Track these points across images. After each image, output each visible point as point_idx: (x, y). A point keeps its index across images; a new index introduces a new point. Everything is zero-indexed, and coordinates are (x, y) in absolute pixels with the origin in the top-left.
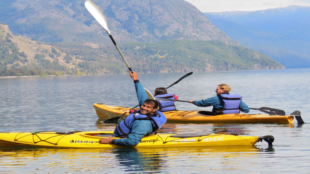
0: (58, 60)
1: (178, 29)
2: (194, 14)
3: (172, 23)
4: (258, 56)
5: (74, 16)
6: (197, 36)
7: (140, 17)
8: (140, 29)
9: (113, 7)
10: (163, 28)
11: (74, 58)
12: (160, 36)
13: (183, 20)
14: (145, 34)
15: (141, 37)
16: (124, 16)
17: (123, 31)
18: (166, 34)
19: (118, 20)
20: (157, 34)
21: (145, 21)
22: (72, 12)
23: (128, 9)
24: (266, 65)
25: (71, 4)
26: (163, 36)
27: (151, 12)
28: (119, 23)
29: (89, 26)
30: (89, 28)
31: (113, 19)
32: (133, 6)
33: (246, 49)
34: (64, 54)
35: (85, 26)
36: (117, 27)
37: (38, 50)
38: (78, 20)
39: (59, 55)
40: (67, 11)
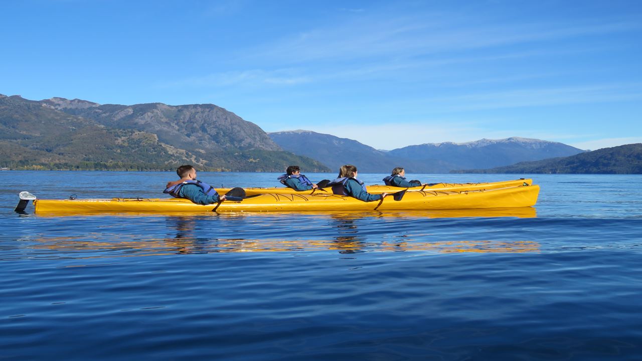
0: (191, 160)
1: (250, 142)
2: (260, 133)
3: (246, 138)
4: (316, 163)
5: (178, 130)
6: (263, 147)
7: (224, 133)
8: (224, 141)
9: (206, 125)
10: (241, 141)
11: (201, 160)
12: (238, 146)
13: (253, 136)
14: (228, 144)
15: (225, 146)
16: (213, 132)
17: (213, 142)
18: (242, 145)
19: (209, 134)
20: (236, 145)
21: (227, 136)
22: (177, 127)
23: (216, 127)
24: (322, 169)
25: (176, 122)
26: (240, 147)
27: (232, 129)
28: (210, 136)
29: (189, 137)
30: (189, 139)
31: (206, 133)
32: (219, 125)
33: (307, 158)
34: (194, 156)
35: (187, 137)
36: (208, 139)
37: (177, 152)
38: (181, 132)
39: (191, 157)
40: (173, 127)
